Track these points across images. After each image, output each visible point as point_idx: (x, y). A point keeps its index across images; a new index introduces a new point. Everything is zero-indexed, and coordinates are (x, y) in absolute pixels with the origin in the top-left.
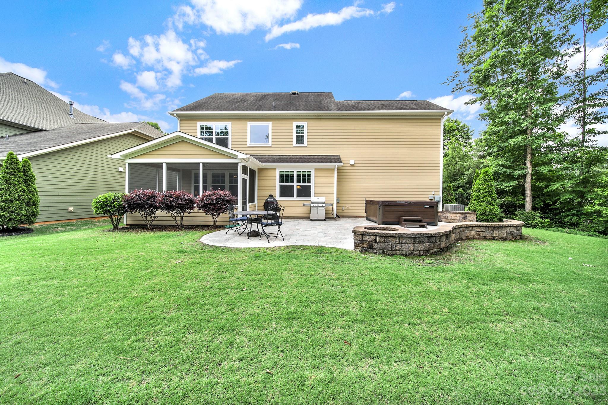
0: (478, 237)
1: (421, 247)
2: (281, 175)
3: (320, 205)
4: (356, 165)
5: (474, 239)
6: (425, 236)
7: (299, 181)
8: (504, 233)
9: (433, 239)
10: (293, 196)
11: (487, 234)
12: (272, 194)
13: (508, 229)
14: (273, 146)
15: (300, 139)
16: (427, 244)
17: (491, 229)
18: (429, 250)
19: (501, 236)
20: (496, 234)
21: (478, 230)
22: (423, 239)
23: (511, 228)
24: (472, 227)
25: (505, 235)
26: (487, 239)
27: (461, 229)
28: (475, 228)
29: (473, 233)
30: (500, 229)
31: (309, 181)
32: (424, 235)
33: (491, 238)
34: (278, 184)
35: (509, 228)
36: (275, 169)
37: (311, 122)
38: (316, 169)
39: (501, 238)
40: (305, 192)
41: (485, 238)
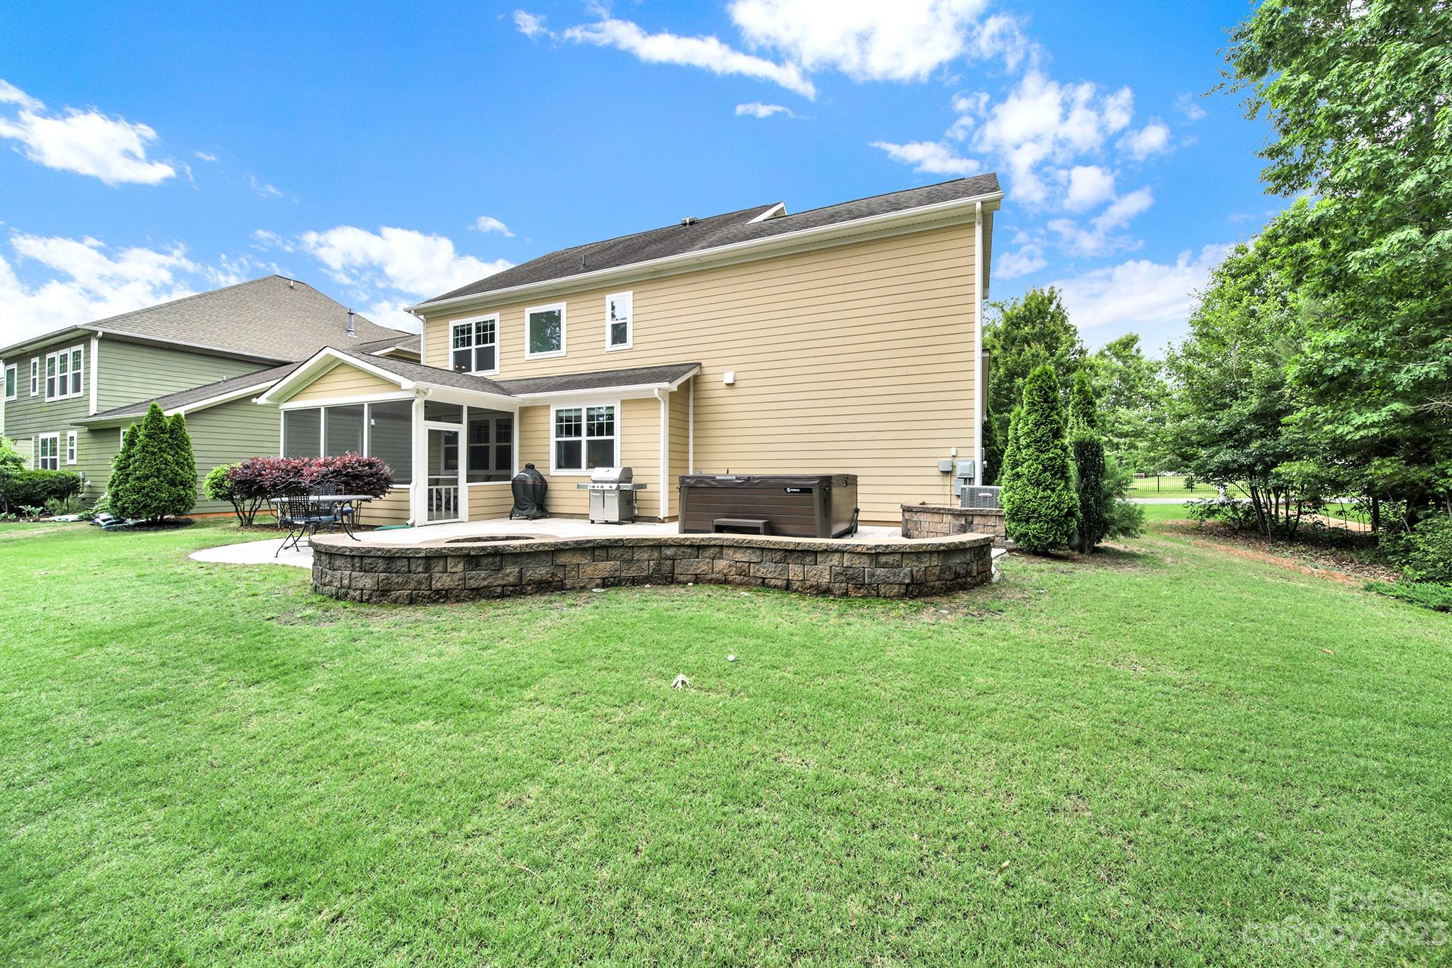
0: (738, 579)
1: (367, 582)
2: (559, 419)
3: (606, 486)
4: (739, 384)
5: (726, 582)
6: (372, 554)
7: (590, 433)
8: (822, 573)
9: (401, 565)
10: (579, 467)
11: (767, 570)
12: (532, 463)
13: (836, 559)
14: (570, 355)
15: (619, 334)
16: (382, 576)
17: (778, 556)
18: (389, 591)
19: (813, 581)
20: (795, 571)
21: (739, 556)
22: (369, 561)
23: (846, 556)
24: (722, 547)
25: (825, 580)
26: (768, 586)
27: (670, 552)
28: (731, 552)
29: (721, 565)
30: (808, 559)
31: (610, 429)
32: (369, 552)
33: (779, 583)
34: (553, 440)
35: (836, 557)
36: (548, 407)
37: (640, 289)
38: (623, 402)
39: (811, 586)
40: (603, 455)
41: (764, 585)
